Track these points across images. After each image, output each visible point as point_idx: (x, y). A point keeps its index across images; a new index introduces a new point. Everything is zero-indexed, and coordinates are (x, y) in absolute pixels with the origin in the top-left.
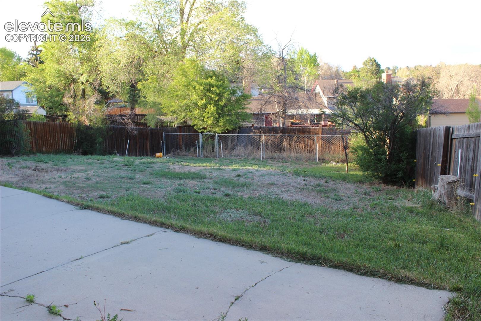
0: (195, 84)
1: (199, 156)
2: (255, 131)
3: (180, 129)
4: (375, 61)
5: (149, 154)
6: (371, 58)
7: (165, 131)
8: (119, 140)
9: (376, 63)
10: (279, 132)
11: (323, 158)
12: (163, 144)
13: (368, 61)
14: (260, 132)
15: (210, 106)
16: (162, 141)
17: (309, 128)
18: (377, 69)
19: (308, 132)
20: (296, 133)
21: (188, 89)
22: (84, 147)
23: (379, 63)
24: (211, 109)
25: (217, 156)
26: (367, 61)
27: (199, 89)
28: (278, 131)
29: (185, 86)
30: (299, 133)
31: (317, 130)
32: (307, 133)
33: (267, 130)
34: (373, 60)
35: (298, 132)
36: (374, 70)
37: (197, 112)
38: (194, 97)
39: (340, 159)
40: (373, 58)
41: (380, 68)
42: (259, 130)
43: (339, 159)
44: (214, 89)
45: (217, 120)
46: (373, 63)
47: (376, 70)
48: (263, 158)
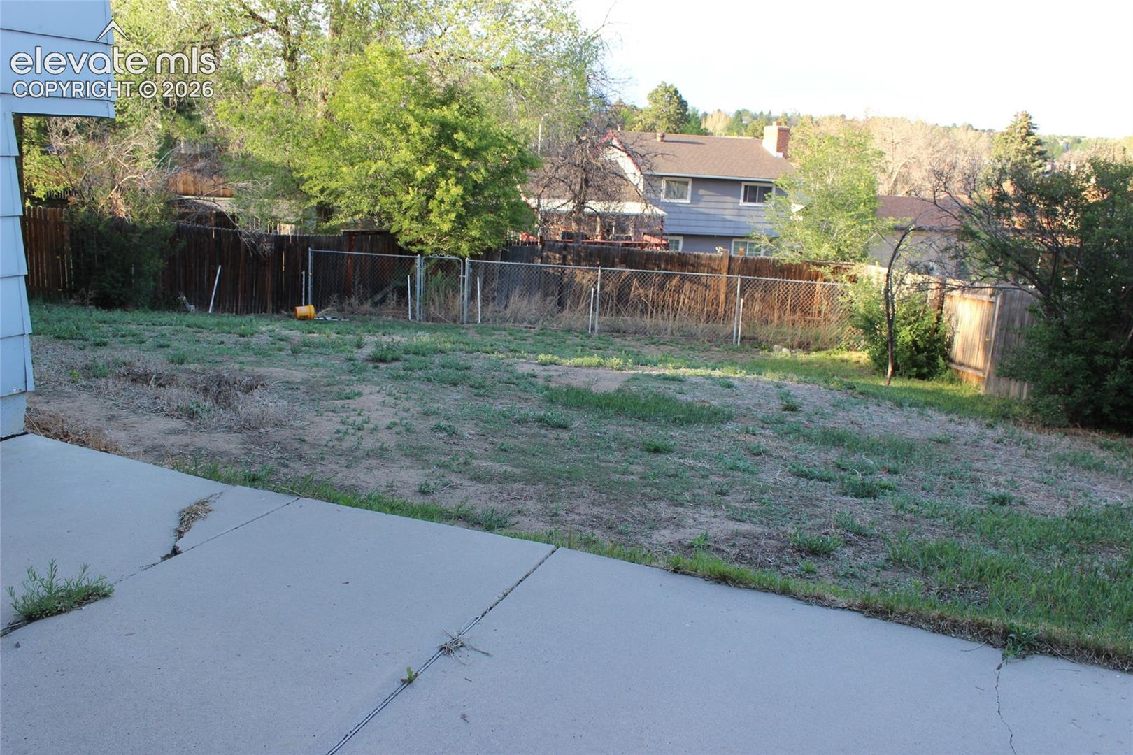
0: (410, 120)
1: (414, 317)
2: (550, 254)
3: (351, 240)
4: (676, 92)
5: (270, 306)
6: (668, 85)
7: (312, 245)
8: (193, 265)
9: (677, 98)
10: (617, 260)
11: (752, 335)
12: (307, 279)
13: (661, 92)
14: (564, 257)
15: (447, 184)
16: (303, 273)
17: (695, 256)
18: (681, 113)
19: (692, 265)
20: (663, 266)
21: (384, 133)
22: (104, 284)
23: (684, 98)
24: (448, 191)
25: (465, 320)
26: (657, 91)
27: (420, 133)
28: (614, 257)
29: (377, 122)
30: (669, 267)
31: (717, 262)
32: (691, 268)
33: (582, 254)
34: (671, 90)
35: (667, 264)
36: (672, 112)
37: (409, 197)
38: (403, 156)
39: (797, 339)
40: (671, 86)
41: (687, 110)
42: (560, 254)
43: (793, 340)
44: (460, 136)
45: (461, 222)
46: (671, 98)
47: (678, 114)
48: (593, 329)
